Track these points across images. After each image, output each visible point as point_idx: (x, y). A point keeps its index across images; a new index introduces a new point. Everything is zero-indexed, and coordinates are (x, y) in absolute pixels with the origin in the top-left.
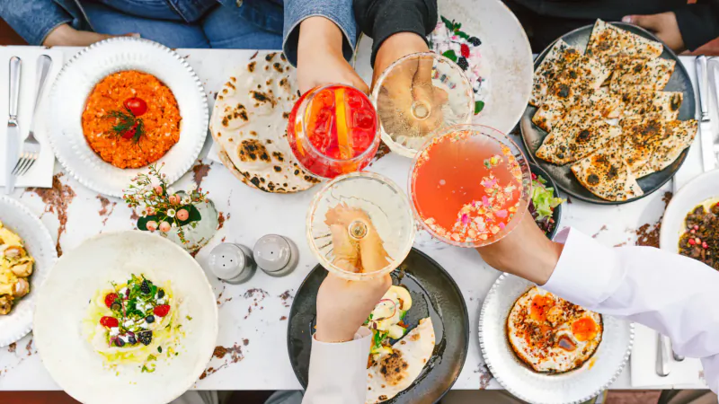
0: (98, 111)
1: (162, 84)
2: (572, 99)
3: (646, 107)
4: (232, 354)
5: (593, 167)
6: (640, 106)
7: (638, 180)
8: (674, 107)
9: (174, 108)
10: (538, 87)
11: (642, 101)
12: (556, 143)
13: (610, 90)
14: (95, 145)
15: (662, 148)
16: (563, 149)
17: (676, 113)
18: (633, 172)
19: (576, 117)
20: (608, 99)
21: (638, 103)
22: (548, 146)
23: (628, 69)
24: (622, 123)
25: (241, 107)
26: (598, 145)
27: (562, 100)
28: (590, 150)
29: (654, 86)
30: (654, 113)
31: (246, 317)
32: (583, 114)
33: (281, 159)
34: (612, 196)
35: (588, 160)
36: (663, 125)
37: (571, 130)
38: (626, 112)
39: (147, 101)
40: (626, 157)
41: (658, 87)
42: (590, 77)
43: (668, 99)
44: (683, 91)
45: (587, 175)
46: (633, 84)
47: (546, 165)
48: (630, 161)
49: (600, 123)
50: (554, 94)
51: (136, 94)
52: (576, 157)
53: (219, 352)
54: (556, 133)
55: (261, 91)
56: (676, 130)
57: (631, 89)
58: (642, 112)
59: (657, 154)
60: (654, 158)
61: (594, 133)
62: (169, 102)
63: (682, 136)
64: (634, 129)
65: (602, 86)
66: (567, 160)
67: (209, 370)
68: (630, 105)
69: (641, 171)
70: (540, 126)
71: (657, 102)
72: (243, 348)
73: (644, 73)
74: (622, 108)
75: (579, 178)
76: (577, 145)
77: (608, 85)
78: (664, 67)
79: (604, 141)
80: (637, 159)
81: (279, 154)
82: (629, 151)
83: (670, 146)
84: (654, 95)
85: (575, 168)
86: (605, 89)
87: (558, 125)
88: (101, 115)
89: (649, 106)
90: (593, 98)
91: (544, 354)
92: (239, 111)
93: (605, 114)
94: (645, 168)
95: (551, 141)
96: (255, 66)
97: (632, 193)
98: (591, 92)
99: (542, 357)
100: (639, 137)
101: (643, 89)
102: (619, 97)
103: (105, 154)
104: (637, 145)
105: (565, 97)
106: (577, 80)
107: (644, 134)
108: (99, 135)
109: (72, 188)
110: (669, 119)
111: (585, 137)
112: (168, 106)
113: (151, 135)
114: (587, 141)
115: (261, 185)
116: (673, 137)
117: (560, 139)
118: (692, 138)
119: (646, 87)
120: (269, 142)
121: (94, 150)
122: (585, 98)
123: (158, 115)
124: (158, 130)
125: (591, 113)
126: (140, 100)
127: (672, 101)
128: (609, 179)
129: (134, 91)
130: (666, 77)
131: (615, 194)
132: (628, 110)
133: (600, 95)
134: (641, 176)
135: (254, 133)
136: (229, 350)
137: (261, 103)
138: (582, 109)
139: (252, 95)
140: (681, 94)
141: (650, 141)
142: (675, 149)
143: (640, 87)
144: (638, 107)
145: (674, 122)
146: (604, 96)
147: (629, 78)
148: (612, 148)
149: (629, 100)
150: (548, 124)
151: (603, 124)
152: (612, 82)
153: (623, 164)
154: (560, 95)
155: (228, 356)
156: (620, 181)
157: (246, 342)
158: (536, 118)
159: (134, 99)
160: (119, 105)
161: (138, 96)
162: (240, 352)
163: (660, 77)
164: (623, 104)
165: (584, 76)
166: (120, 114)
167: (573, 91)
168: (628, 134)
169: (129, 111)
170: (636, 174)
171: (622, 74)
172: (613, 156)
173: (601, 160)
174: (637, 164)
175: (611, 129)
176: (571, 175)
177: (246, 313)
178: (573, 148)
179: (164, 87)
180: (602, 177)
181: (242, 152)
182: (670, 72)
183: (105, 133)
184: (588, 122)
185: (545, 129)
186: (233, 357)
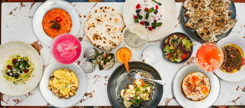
0: (47, 20)
1: (67, 13)
2: (198, 9)
3: (221, 14)
4: (90, 95)
5: (203, 30)
6: (219, 13)
7: (216, 36)
8: (229, 15)
9: (70, 21)
10: (188, 3)
11: (220, 12)
12: (192, 22)
13: (210, 7)
14: (46, 31)
15: (224, 27)
16: (194, 24)
17: (230, 17)
18: (215, 33)
19: (199, 14)
20: (209, 10)
21: (219, 12)
22: (190, 23)
23: (217, 2)
24: (213, 18)
25: (93, 24)
26: (205, 24)
27: (195, 9)
28: (202, 25)
29: (224, 8)
30: (223, 16)
31: (94, 84)
32: (201, 14)
33: (105, 39)
34: (207, 40)
35: (201, 28)
36: (225, 20)
37: (197, 18)
38: (214, 15)
39: (62, 18)
40: (213, 29)
41: (225, 8)
42: (204, 3)
43: (228, 12)
44: (233, 10)
45: (200, 33)
46: (217, 6)
47: (188, 29)
48: (214, 30)
49: (206, 17)
50: (193, 7)
51: (59, 16)
52: (198, 27)
53: (86, 95)
54: (192, 19)
55: (99, 18)
56: (229, 22)
57: (216, 8)
58: (219, 16)
59: (222, 29)
60: (222, 30)
61: (204, 20)
62: (69, 19)
63: (231, 24)
64: (217, 20)
65: (208, 6)
66: (195, 27)
67: (83, 100)
68: (216, 13)
69: (217, 34)
70: (187, 16)
71: (224, 13)
72: (93, 94)
73: (221, 4)
74: (213, 13)
75: (198, 33)
76: (198, 23)
77: (210, 6)
78: (227, 2)
79: (207, 23)
80: (216, 29)
81: (105, 38)
82: (214, 27)
83: (227, 27)
84: (224, 11)
85: (197, 30)
86: (208, 7)
87: (193, 16)
88: (48, 22)
89: (222, 14)
90: (205, 9)
91: (190, 93)
92: (93, 25)
93: (208, 15)
94: (218, 33)
95: (191, 21)
96: (97, 11)
97: (214, 40)
98: (204, 7)
99: (189, 94)
100: (218, 23)
101: (220, 8)
102: (213, 10)
103: (49, 34)
104: (217, 25)
105: (196, 8)
106: (201, 3)
107: (219, 22)
108: (47, 28)
109: (42, 45)
110: (227, 19)
111: (201, 21)
112: (68, 20)
113: (62, 29)
114: (202, 22)
115: (100, 47)
116: (228, 24)
117: (193, 21)
118: (234, 25)
119: (221, 8)
120: (102, 34)
121: (45, 32)
122: (202, 9)
123: (65, 23)
124: (65, 27)
125: (203, 14)
126: (60, 18)
127: (229, 13)
128: (207, 35)
129: (58, 15)
130: (228, 5)
131: (209, 40)
132: (215, 14)
133: (207, 9)
134: (217, 35)
135: (97, 31)
136: (89, 94)
137: (99, 22)
138: (201, 12)
139: (96, 20)
140: (232, 11)
141: (221, 24)
142: (228, 28)
143: (219, 8)
144: (218, 14)
145: (229, 20)
146: (208, 9)
147: (217, 5)
148: (209, 25)
149: (216, 11)
150: (190, 16)
151: (207, 17)
152: (211, 5)
153: (212, 31)
154: (195, 7)
155: (88, 96)
156: (210, 36)
157: (94, 91)
158: (186, 13)
159: (58, 18)
160: (54, 19)
161: (60, 17)
162: (92, 95)
163: (226, 5)
164: (214, 12)
165: (203, 3)
166: (54, 22)
167: (199, 7)
168: (214, 22)
169: (57, 21)
170: (216, 34)
171: (215, 3)
172: (209, 28)
173: (206, 29)
174: (216, 31)
175: (210, 19)
176: (196, 32)
177: (94, 83)
178: (197, 24)
179: (67, 14)
180: (205, 34)
181: (94, 38)
182: (229, 4)
183: (49, 27)
184: (202, 16)
185: (189, 17)
186: (90, 96)
